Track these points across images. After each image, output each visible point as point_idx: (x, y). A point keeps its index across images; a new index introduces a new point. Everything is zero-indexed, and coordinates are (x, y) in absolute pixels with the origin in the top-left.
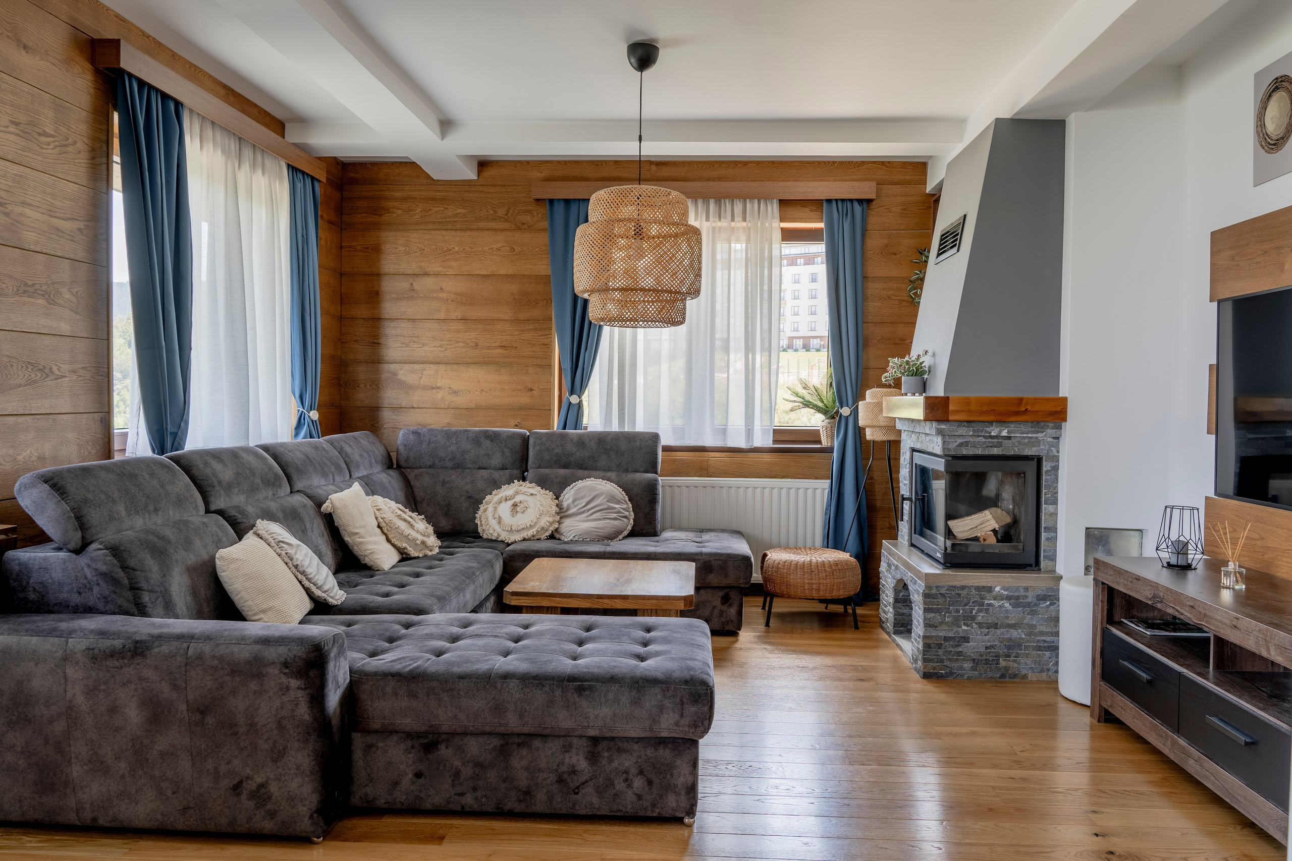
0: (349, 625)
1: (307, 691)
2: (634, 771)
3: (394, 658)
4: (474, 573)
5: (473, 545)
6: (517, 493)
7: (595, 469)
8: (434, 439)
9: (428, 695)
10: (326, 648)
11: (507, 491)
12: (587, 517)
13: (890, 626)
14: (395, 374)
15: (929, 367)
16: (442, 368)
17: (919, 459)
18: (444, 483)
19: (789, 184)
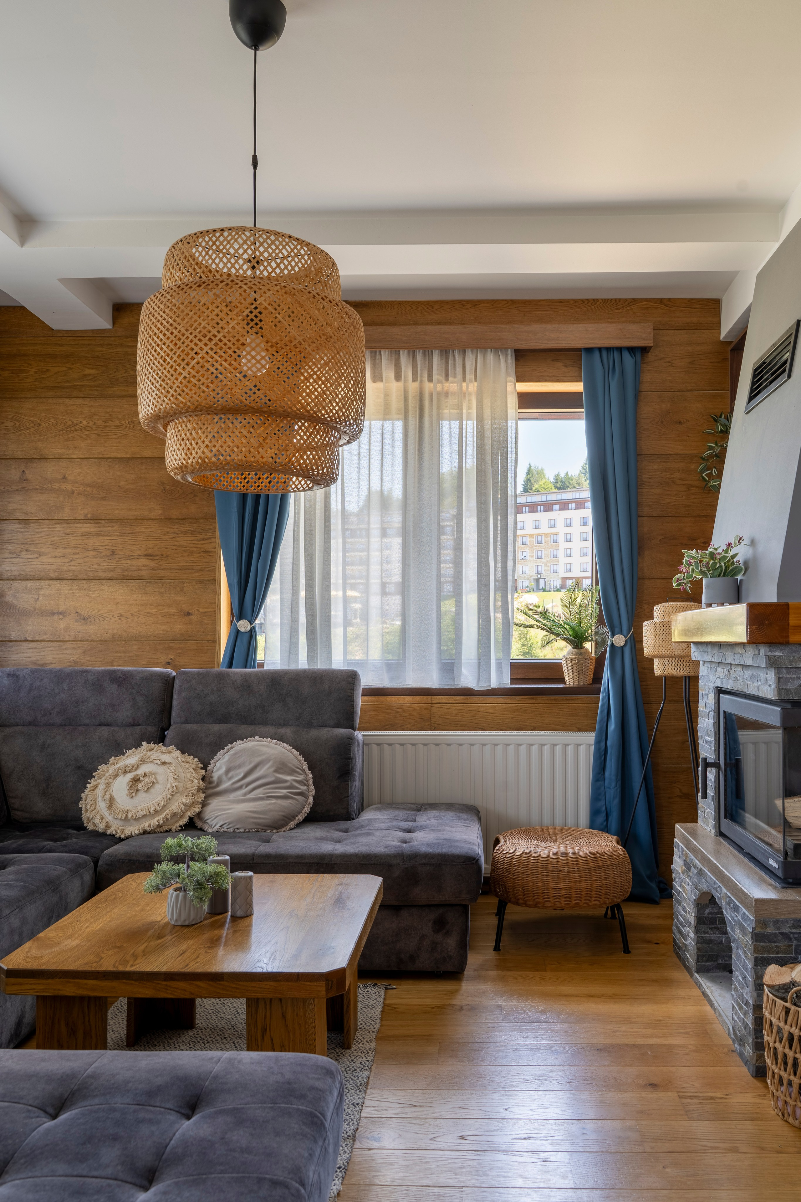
5: (55, 845)
6: (142, 761)
7: (265, 723)
8: (37, 683)
11: (131, 758)
12: (244, 795)
13: (691, 958)
15: (746, 563)
16: (65, 587)
17: (728, 704)
18: (44, 747)
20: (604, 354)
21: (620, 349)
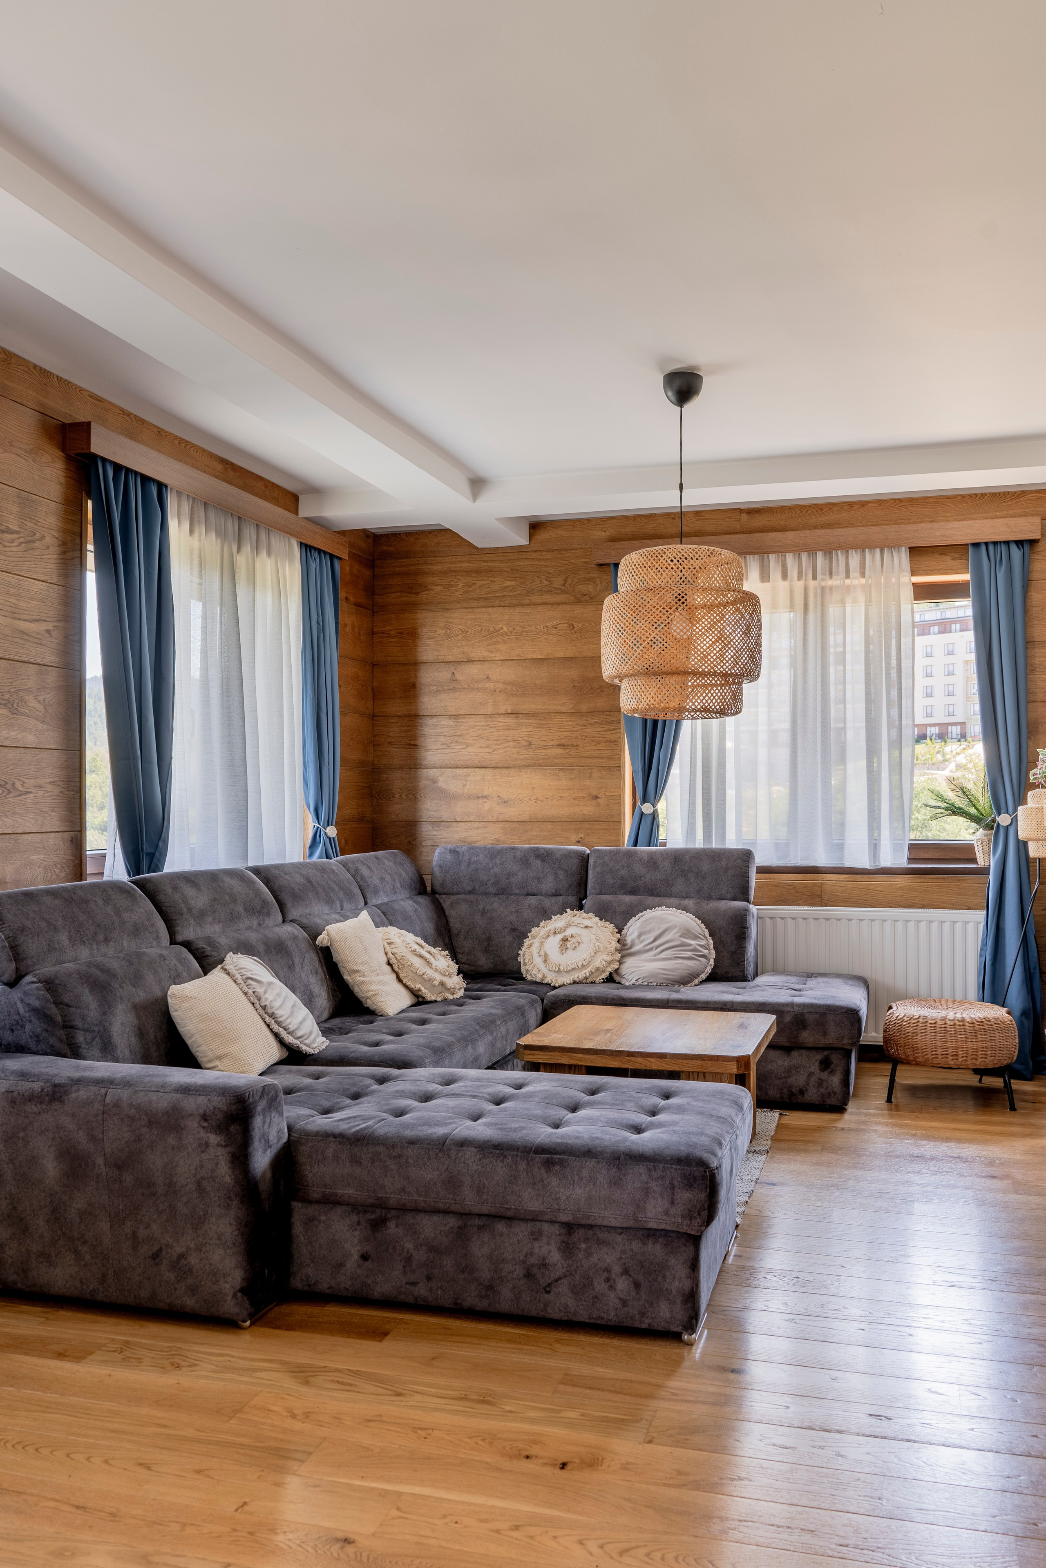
0: (317, 1077)
1: (229, 1149)
2: (617, 1269)
3: (344, 1117)
4: (493, 1022)
5: (510, 987)
6: (569, 925)
7: (669, 895)
8: (474, 859)
9: (373, 1162)
10: (251, 1100)
11: (558, 922)
12: (655, 955)
14: (435, 782)
16: (489, 773)
18: (483, 912)
19: (920, 526)
20: (991, 547)
21: (1007, 543)
